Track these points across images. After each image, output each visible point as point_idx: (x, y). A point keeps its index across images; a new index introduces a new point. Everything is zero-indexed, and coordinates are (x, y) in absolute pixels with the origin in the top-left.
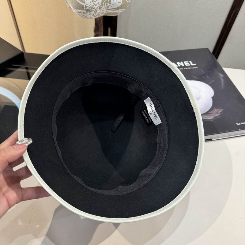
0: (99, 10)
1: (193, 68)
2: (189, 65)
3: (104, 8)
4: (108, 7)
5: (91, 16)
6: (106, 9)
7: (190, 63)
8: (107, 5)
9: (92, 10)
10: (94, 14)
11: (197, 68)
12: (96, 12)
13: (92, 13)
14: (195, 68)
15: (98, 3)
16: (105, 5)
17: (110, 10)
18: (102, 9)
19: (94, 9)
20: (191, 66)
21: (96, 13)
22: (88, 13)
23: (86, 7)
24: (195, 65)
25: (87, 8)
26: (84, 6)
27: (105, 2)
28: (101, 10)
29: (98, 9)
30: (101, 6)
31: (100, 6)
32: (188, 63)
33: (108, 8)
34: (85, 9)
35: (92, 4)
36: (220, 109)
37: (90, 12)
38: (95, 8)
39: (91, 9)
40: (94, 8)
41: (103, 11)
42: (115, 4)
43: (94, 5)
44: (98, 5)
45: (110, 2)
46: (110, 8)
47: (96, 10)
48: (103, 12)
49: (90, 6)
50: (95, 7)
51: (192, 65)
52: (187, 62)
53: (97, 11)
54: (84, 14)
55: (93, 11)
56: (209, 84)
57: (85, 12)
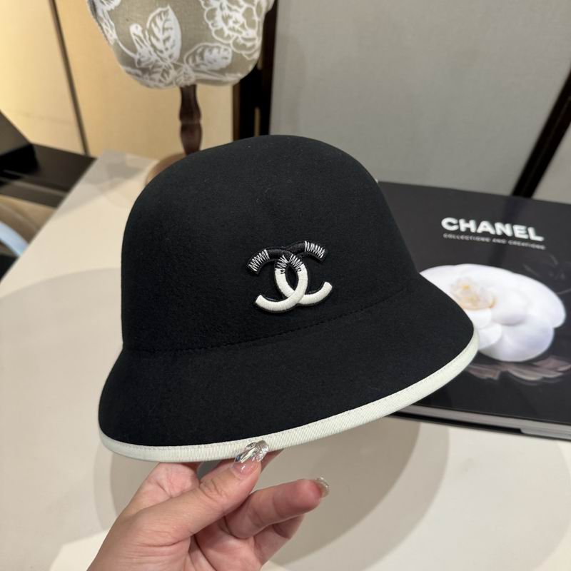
0: (173, 73)
1: (533, 246)
2: (525, 237)
3: (187, 68)
4: (197, 66)
5: (157, 83)
6: (195, 71)
7: (527, 233)
8: (194, 61)
9: (155, 70)
10: (162, 79)
11: (542, 247)
12: (166, 75)
13: (157, 76)
14: (538, 247)
15: (171, 56)
16: (190, 60)
17: (203, 72)
18: (184, 70)
19: (160, 70)
20: (529, 240)
21: (167, 78)
22: (147, 76)
23: (140, 62)
24: (540, 239)
25: (143, 65)
26: (136, 61)
27: (190, 55)
28: (182, 73)
29: (170, 68)
30: (178, 63)
31: (175, 62)
32: (524, 232)
33: (199, 69)
34: (137, 65)
35: (154, 57)
36: (563, 363)
37: (150, 74)
38: (163, 67)
39: (154, 67)
40: (160, 67)
41: (185, 73)
42: (215, 61)
43: (158, 59)
44: (169, 62)
45: (202, 55)
46: (203, 68)
47: (166, 72)
48: (186, 76)
49: (151, 61)
50: (161, 63)
51: (533, 237)
52: (523, 228)
53: (168, 73)
54: (137, 78)
55: (156, 72)
56: (561, 293)
57: (139, 72)
